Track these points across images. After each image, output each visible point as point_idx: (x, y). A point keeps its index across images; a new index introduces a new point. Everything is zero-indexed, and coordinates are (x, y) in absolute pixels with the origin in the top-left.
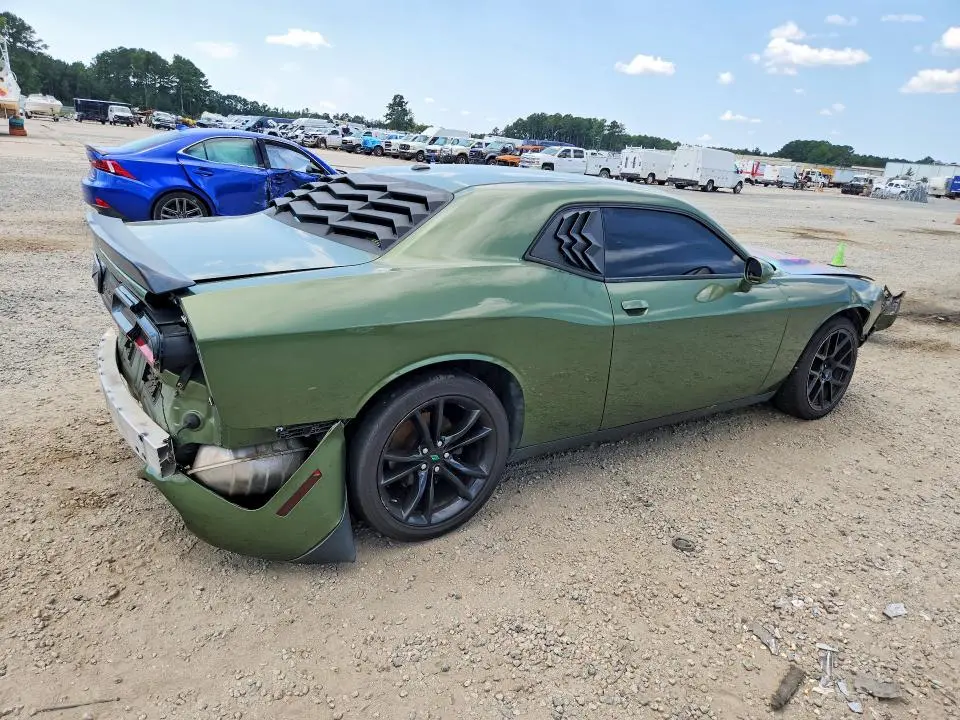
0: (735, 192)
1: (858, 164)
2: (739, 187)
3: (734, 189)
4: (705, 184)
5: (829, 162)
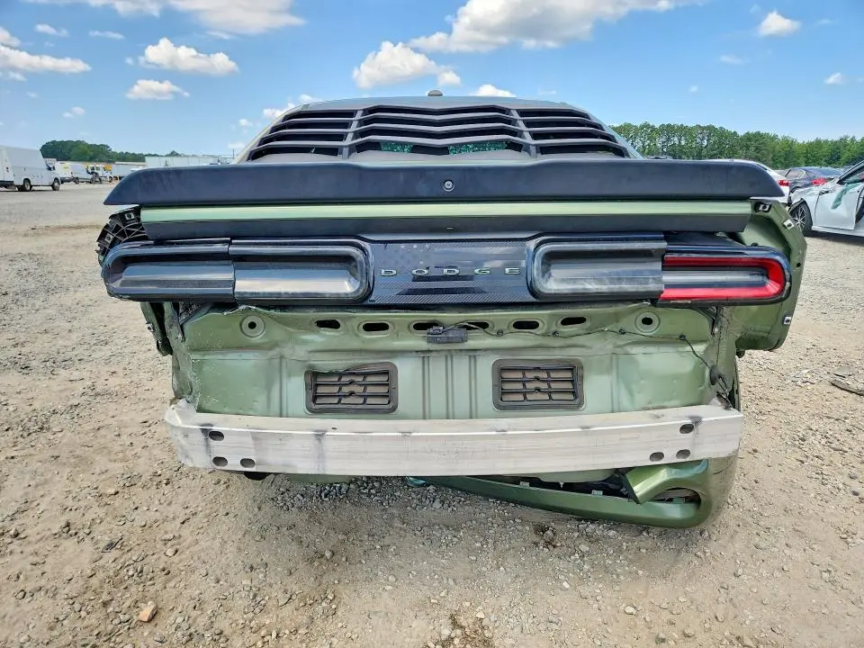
0: (54, 189)
1: (119, 160)
2: (56, 184)
3: (52, 186)
4: (22, 184)
5: (91, 159)
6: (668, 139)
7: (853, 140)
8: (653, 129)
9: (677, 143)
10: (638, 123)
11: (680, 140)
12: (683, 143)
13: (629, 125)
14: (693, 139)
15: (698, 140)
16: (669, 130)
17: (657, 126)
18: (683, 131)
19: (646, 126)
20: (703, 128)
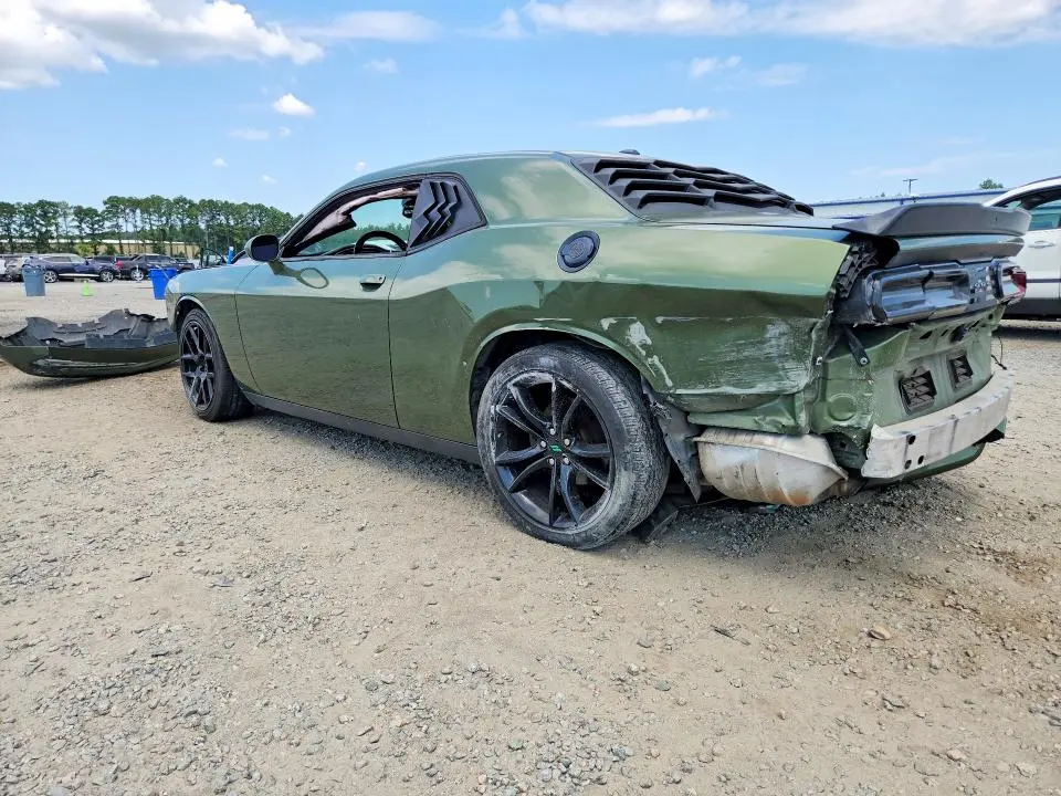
6: (213, 217)
7: (400, 227)
8: (192, 205)
9: (224, 222)
10: (171, 196)
11: (227, 220)
12: (232, 222)
13: (159, 198)
14: (243, 220)
15: (249, 221)
16: (211, 207)
17: (197, 201)
18: (228, 208)
19: (181, 201)
20: (252, 207)
